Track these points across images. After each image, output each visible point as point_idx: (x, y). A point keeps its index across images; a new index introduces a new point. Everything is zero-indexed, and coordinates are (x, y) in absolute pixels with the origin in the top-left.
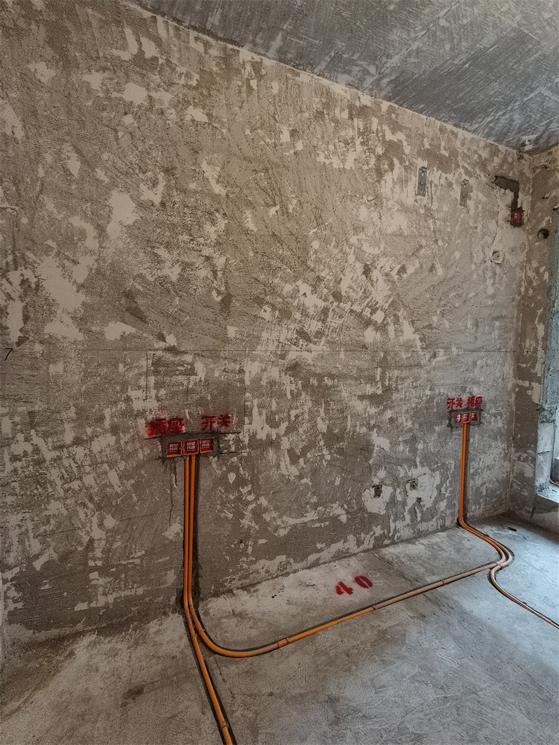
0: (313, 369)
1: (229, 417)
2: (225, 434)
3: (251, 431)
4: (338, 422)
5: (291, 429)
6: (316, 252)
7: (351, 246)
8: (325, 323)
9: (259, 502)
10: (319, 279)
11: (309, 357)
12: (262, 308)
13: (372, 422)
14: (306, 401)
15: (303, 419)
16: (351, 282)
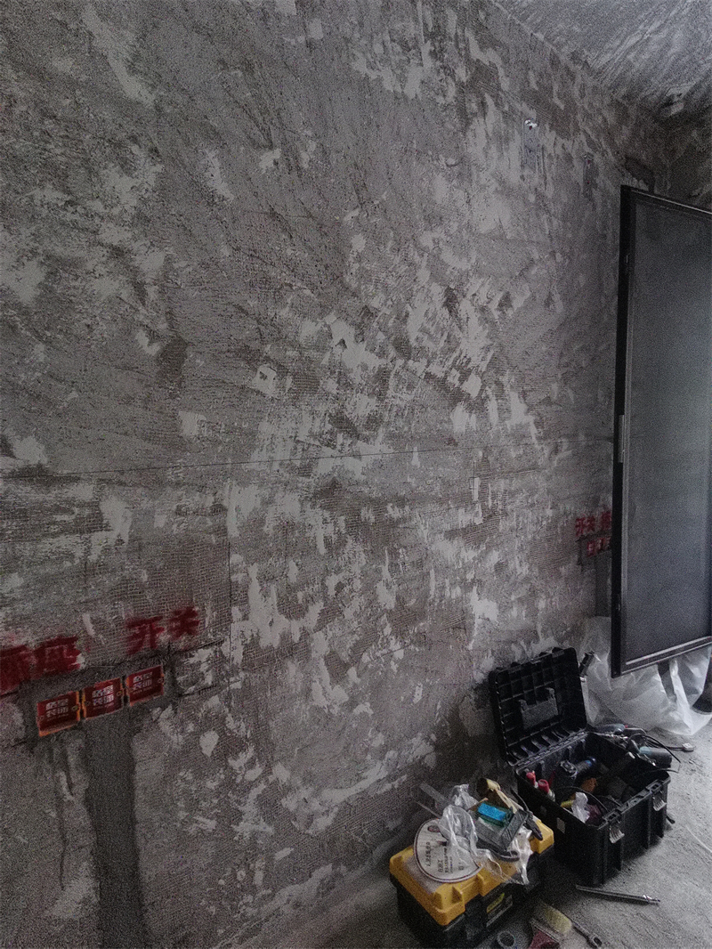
0: (366, 490)
1: (194, 614)
2: (187, 651)
3: (248, 634)
4: (415, 584)
5: (331, 613)
6: (359, 259)
7: (422, 251)
8: (382, 401)
9: (271, 778)
10: (368, 312)
11: (356, 468)
12: (256, 370)
13: (470, 576)
14: (356, 555)
15: (352, 591)
16: (424, 320)
